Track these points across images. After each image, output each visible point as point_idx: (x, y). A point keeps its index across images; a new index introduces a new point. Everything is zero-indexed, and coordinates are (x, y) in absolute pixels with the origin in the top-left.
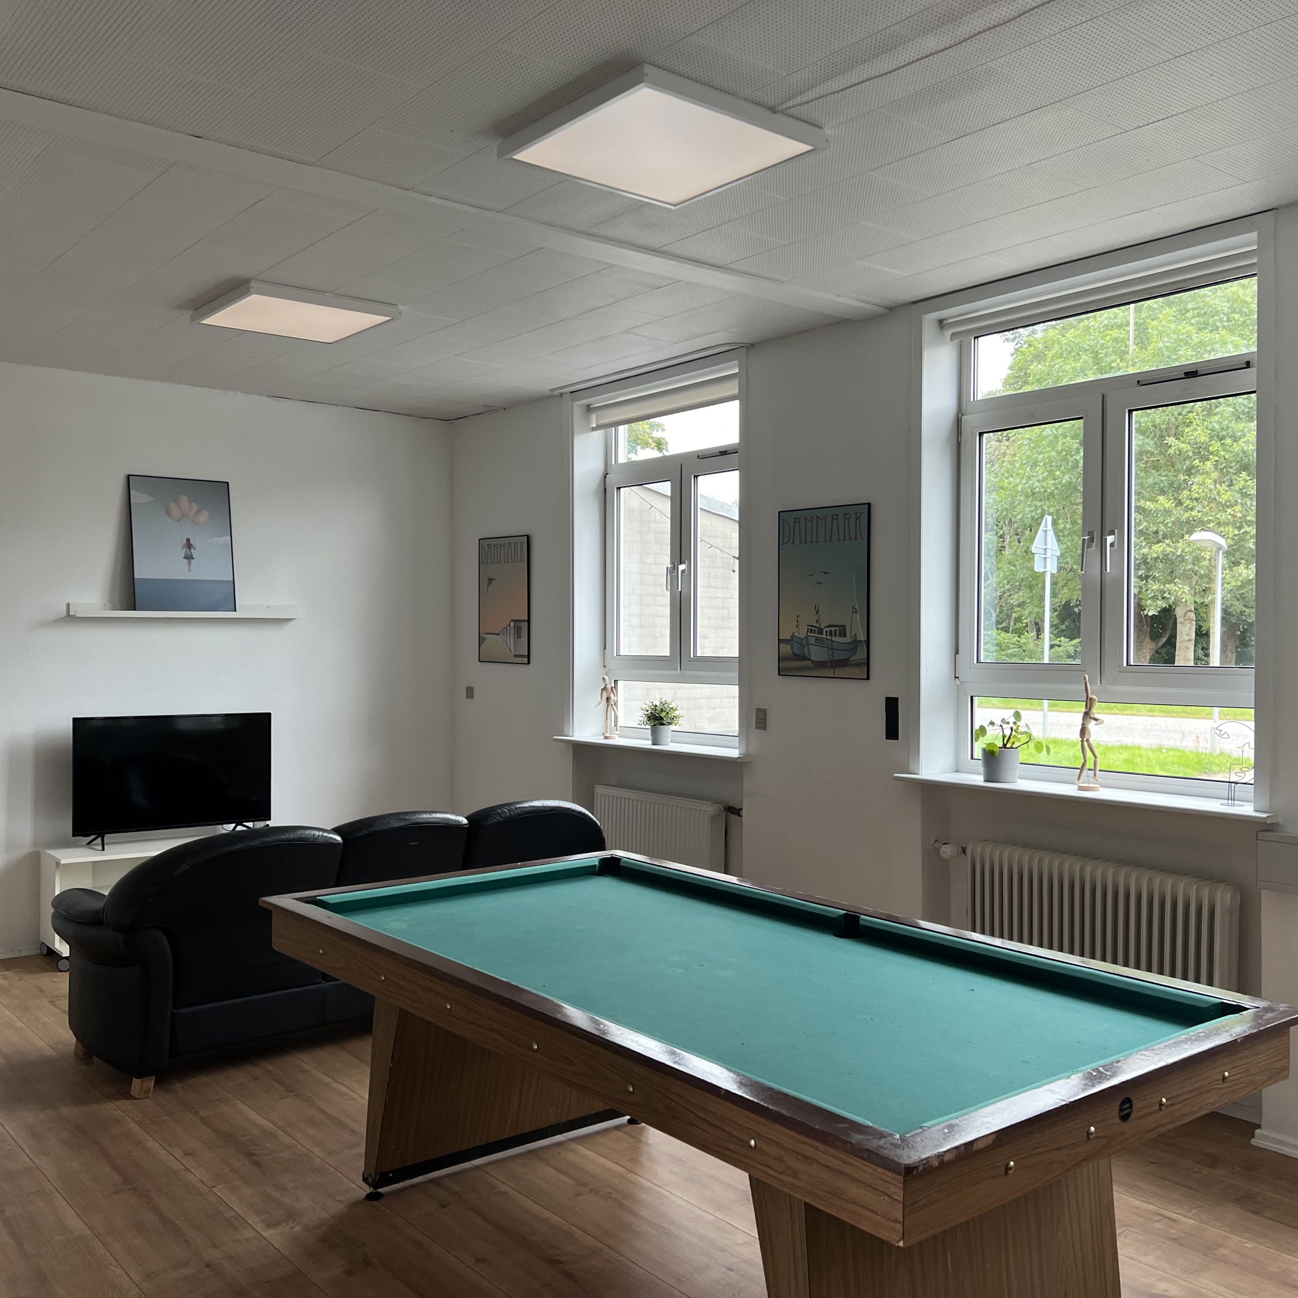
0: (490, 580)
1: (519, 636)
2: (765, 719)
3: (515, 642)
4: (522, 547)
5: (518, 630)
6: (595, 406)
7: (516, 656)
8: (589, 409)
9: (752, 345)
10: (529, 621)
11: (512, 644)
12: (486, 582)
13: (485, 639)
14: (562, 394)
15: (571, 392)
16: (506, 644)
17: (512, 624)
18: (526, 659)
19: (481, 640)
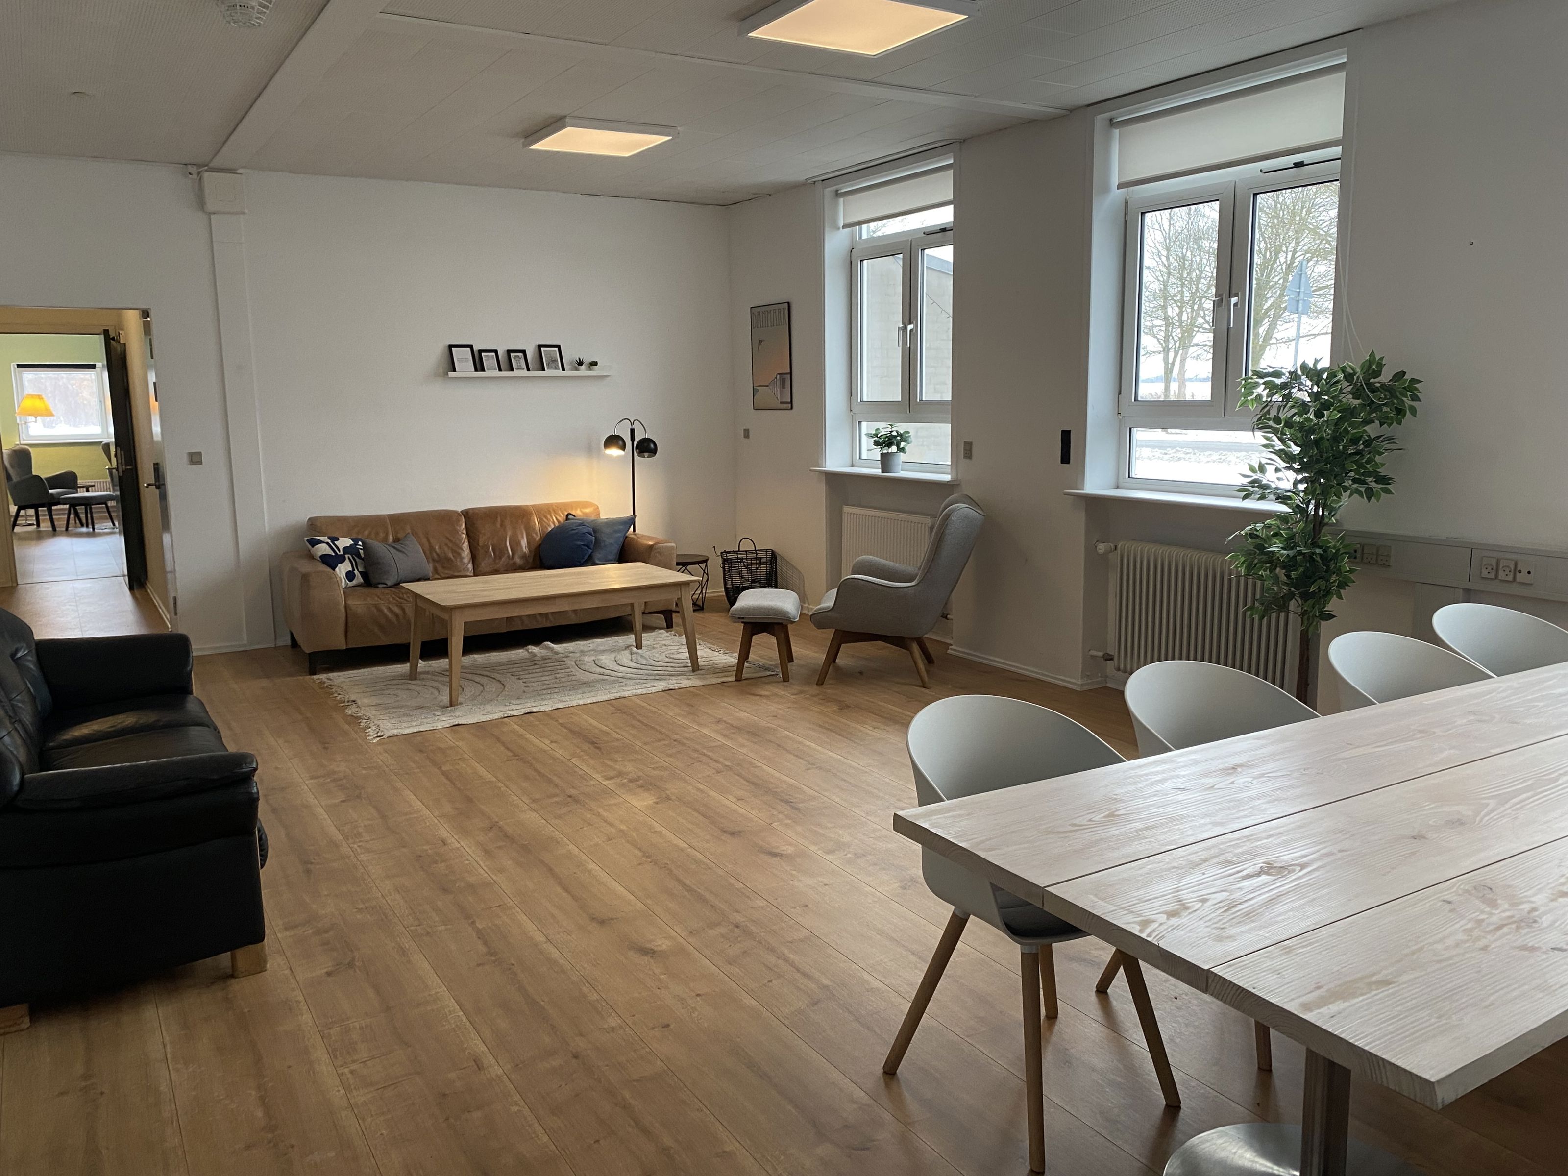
0: (760, 341)
1: (783, 386)
2: (971, 450)
3: (780, 392)
4: (784, 312)
5: (783, 382)
6: (843, 191)
7: (781, 403)
8: (837, 194)
9: (964, 140)
10: (791, 373)
11: (778, 393)
12: (758, 343)
13: (758, 390)
14: (815, 182)
15: (823, 181)
16: (773, 394)
17: (778, 376)
18: (790, 405)
19: (755, 391)
